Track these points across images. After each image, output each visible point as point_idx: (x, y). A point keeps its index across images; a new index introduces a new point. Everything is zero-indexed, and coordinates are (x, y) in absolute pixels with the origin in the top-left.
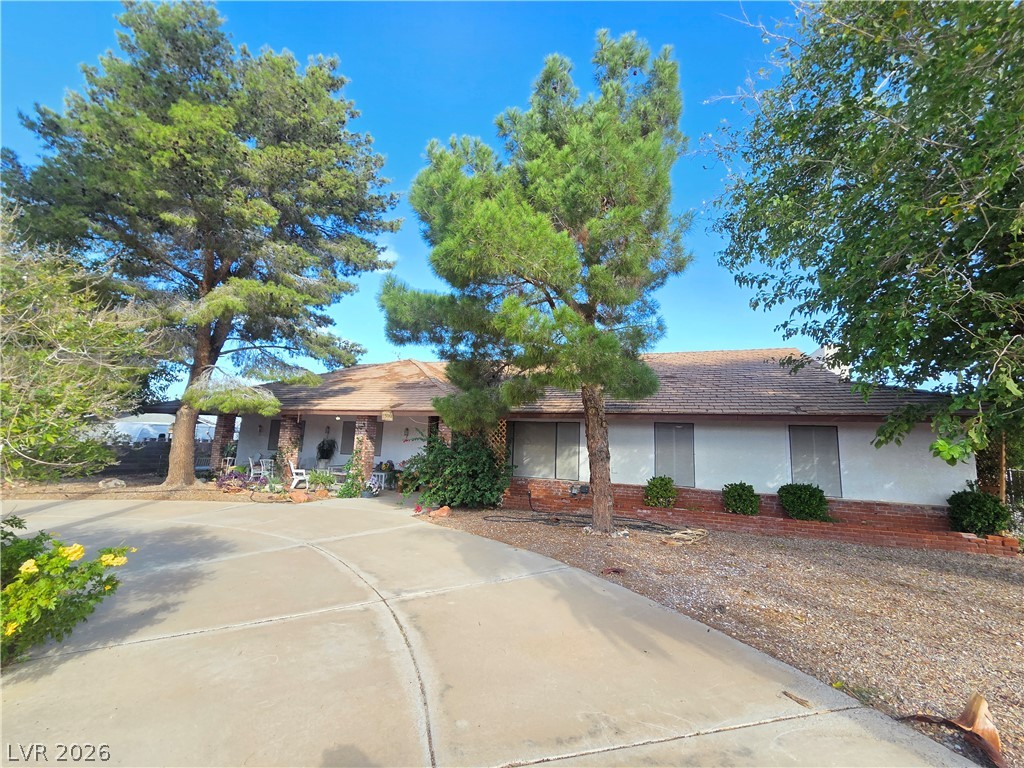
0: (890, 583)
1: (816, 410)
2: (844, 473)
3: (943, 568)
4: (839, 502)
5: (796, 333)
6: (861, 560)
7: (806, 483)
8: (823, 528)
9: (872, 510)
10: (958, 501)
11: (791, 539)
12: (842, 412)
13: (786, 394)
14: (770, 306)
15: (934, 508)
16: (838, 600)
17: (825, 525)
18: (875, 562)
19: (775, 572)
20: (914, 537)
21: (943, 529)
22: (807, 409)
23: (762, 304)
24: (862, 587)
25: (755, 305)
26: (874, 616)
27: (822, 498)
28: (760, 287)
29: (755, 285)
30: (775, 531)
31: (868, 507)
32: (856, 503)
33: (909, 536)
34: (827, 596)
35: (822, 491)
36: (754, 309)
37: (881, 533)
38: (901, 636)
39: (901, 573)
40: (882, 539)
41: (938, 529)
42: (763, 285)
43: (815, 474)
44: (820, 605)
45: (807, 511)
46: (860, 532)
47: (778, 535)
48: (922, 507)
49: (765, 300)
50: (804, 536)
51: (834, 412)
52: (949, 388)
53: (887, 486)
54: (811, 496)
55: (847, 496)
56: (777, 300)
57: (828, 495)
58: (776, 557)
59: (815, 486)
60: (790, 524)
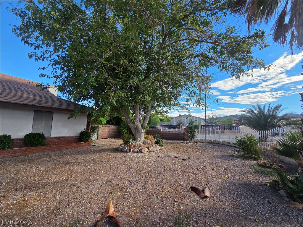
0: (68, 163)
1: (48, 105)
2: (53, 128)
3: (79, 153)
4: (49, 138)
5: (45, 76)
6: (56, 157)
7: (38, 132)
8: (42, 149)
9: (59, 139)
10: (82, 134)
11: (28, 155)
12: (57, 107)
13: (35, 97)
14: (37, 60)
15: (76, 136)
16: (52, 179)
17: (43, 147)
18: (61, 157)
19: (21, 175)
20: (71, 146)
21: (77, 142)
22: (44, 104)
23: (34, 58)
24: (60, 168)
25: (31, 57)
26: (67, 180)
27: (44, 137)
28: (35, 49)
29: (33, 47)
30: (20, 154)
31: (59, 138)
32: (55, 138)
33: (69, 146)
34: (48, 179)
35: (44, 135)
36: (30, 58)
37: (62, 146)
38: (78, 185)
39: (70, 158)
40: (62, 148)
41: (76, 142)
42: (37, 48)
43: (42, 129)
44: (46, 185)
45: (37, 143)
46: (55, 147)
47: (21, 155)
48: (73, 137)
49: (36, 56)
50: (33, 153)
51: (54, 107)
52: (85, 104)
53: (65, 131)
54: (40, 137)
55: (53, 135)
56: (41, 59)
57: (46, 136)
58: (21, 167)
59: (41, 133)
60: (28, 149)
